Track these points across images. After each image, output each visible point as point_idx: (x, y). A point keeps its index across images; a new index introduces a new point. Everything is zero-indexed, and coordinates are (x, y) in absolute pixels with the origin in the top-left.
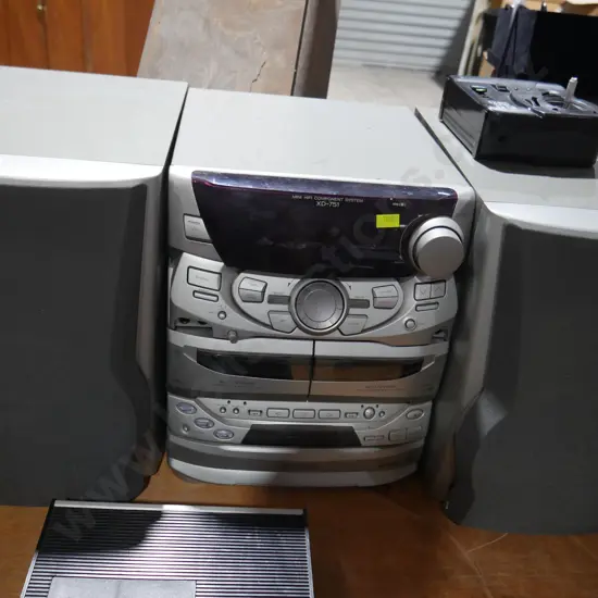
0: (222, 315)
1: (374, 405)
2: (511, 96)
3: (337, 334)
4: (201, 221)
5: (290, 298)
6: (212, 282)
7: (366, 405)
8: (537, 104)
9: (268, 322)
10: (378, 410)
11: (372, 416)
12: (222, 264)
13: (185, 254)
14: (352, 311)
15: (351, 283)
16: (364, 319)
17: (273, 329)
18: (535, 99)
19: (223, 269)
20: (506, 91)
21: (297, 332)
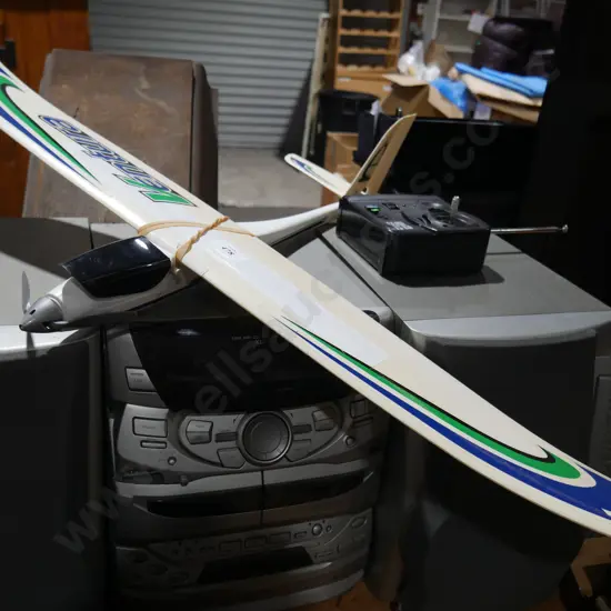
0: (172, 461)
1: (320, 522)
2: (403, 214)
3: (285, 462)
4: (144, 372)
5: (236, 434)
6: (158, 429)
7: (313, 523)
8: (429, 222)
9: (217, 460)
10: (324, 526)
11: (319, 532)
12: (167, 410)
13: (129, 406)
14: (297, 437)
15: (292, 411)
16: (308, 443)
17: (223, 466)
18: (425, 217)
19: (168, 414)
20: (397, 208)
21: (247, 465)
